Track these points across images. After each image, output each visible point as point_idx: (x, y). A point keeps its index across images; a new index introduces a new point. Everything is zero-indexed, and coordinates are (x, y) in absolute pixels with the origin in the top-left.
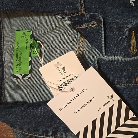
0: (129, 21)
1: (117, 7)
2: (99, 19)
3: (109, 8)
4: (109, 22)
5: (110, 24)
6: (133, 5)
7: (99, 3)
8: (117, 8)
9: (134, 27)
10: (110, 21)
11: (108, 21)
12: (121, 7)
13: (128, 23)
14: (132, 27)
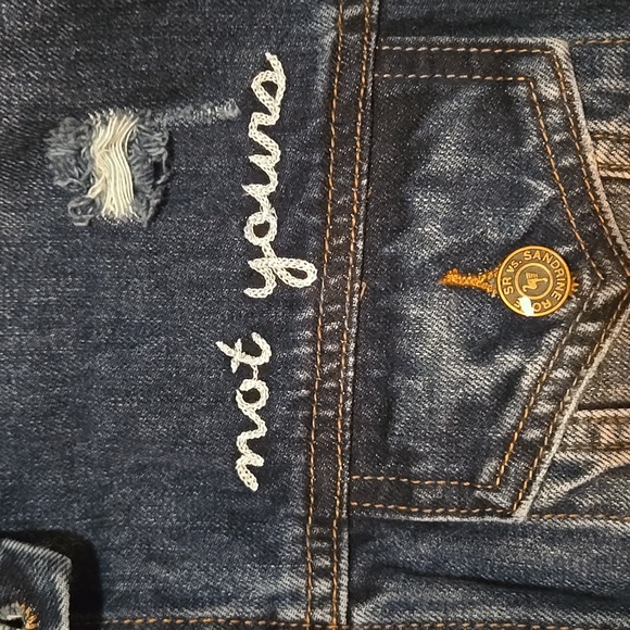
0: (233, 579)
1: (173, 490)
2: (47, 589)
3: (124, 495)
4: (121, 587)
5: (125, 600)
6: (254, 487)
7: (73, 462)
8: (170, 495)
9: (257, 619)
10: (123, 579)
11: (113, 583)
12: (191, 490)
13: (227, 593)
14: (247, 619)
